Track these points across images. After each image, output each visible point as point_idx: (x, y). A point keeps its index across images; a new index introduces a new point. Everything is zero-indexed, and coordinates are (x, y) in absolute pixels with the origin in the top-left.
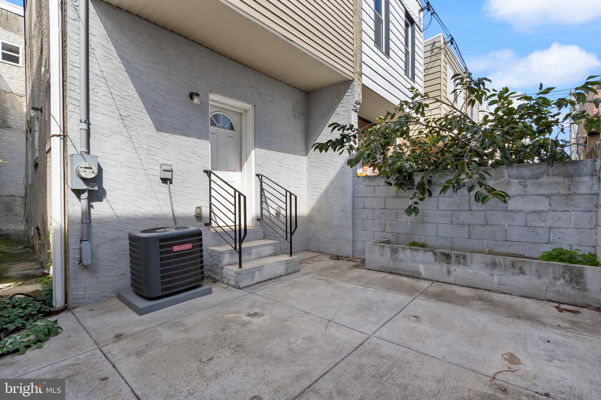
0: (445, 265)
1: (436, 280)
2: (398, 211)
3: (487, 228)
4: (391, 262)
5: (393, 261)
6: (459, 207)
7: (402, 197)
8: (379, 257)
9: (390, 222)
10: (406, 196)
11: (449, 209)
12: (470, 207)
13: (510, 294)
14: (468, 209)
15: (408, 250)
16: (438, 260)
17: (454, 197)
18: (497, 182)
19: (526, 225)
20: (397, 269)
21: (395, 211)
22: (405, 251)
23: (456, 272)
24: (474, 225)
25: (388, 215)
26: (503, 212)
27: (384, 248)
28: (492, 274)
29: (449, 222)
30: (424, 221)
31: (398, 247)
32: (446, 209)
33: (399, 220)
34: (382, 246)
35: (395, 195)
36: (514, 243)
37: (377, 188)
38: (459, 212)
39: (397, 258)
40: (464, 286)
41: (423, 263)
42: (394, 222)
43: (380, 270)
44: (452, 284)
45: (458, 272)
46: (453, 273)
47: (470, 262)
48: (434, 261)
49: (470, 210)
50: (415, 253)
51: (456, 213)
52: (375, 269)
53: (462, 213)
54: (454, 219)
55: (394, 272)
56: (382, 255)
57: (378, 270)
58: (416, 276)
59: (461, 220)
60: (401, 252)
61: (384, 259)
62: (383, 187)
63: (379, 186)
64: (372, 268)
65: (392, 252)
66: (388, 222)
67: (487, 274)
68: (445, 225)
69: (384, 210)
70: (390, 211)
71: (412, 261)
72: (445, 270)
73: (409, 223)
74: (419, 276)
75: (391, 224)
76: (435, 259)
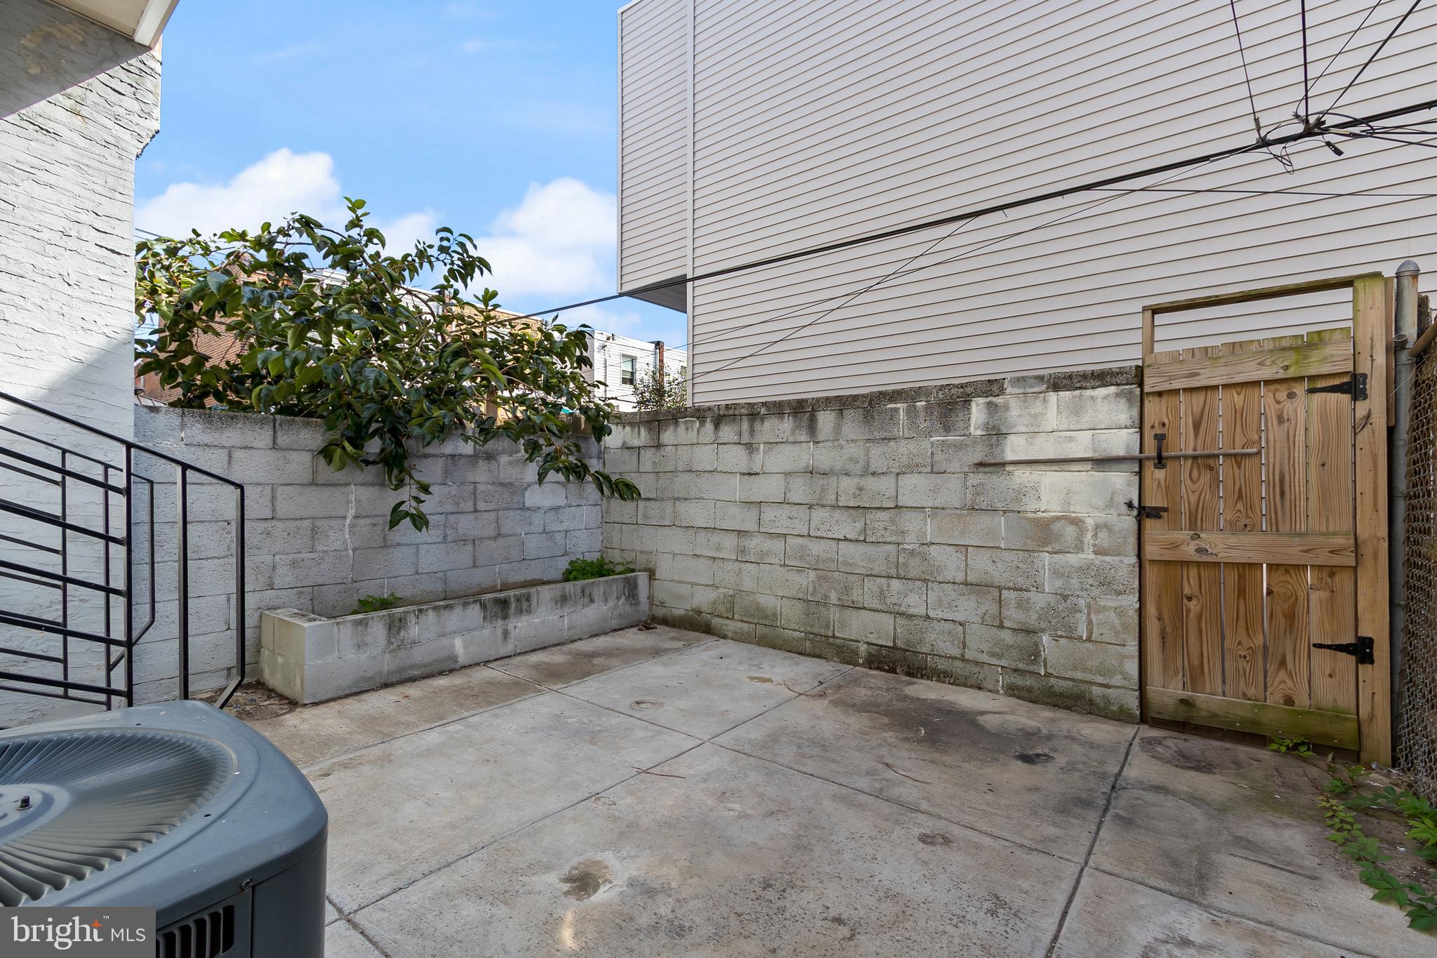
0: (500, 622)
1: (484, 660)
2: (318, 523)
3: (501, 541)
4: (387, 655)
5: (391, 652)
6: (457, 504)
7: (329, 485)
8: (350, 655)
9: (291, 557)
10: (340, 482)
11: (440, 510)
12: (475, 505)
13: (580, 639)
14: (471, 509)
15: (431, 612)
16: (489, 616)
17: (450, 486)
18: (511, 458)
19: (544, 532)
20: (403, 669)
21: (307, 523)
22: (423, 618)
23: (517, 630)
24: (481, 539)
25: (286, 536)
26: (519, 512)
27: (367, 624)
28: (562, 614)
29: (440, 539)
30: (389, 543)
31: (407, 612)
32: (435, 512)
33: (320, 548)
34: (360, 622)
35: (307, 477)
36: (532, 563)
37: (238, 454)
38: (457, 516)
39: (402, 641)
40: (527, 652)
41: (460, 632)
42: (303, 555)
43: (355, 690)
44: (510, 656)
45: (520, 628)
46: (514, 634)
47: (535, 604)
48: (482, 620)
49: (476, 511)
50: (445, 614)
51: (452, 518)
52: (341, 693)
53: (462, 517)
54: (448, 532)
55: (394, 680)
56: (360, 646)
57: (348, 692)
58: (448, 667)
59: (461, 532)
60: (413, 622)
61: (367, 655)
62: (262, 452)
63: (246, 448)
64: (329, 696)
65: (390, 630)
66: (280, 556)
67: (556, 617)
68: (433, 546)
69: (268, 525)
70: (292, 524)
71: (439, 636)
72: (499, 632)
73: (350, 552)
74: (453, 666)
75: (294, 564)
76: (484, 617)
